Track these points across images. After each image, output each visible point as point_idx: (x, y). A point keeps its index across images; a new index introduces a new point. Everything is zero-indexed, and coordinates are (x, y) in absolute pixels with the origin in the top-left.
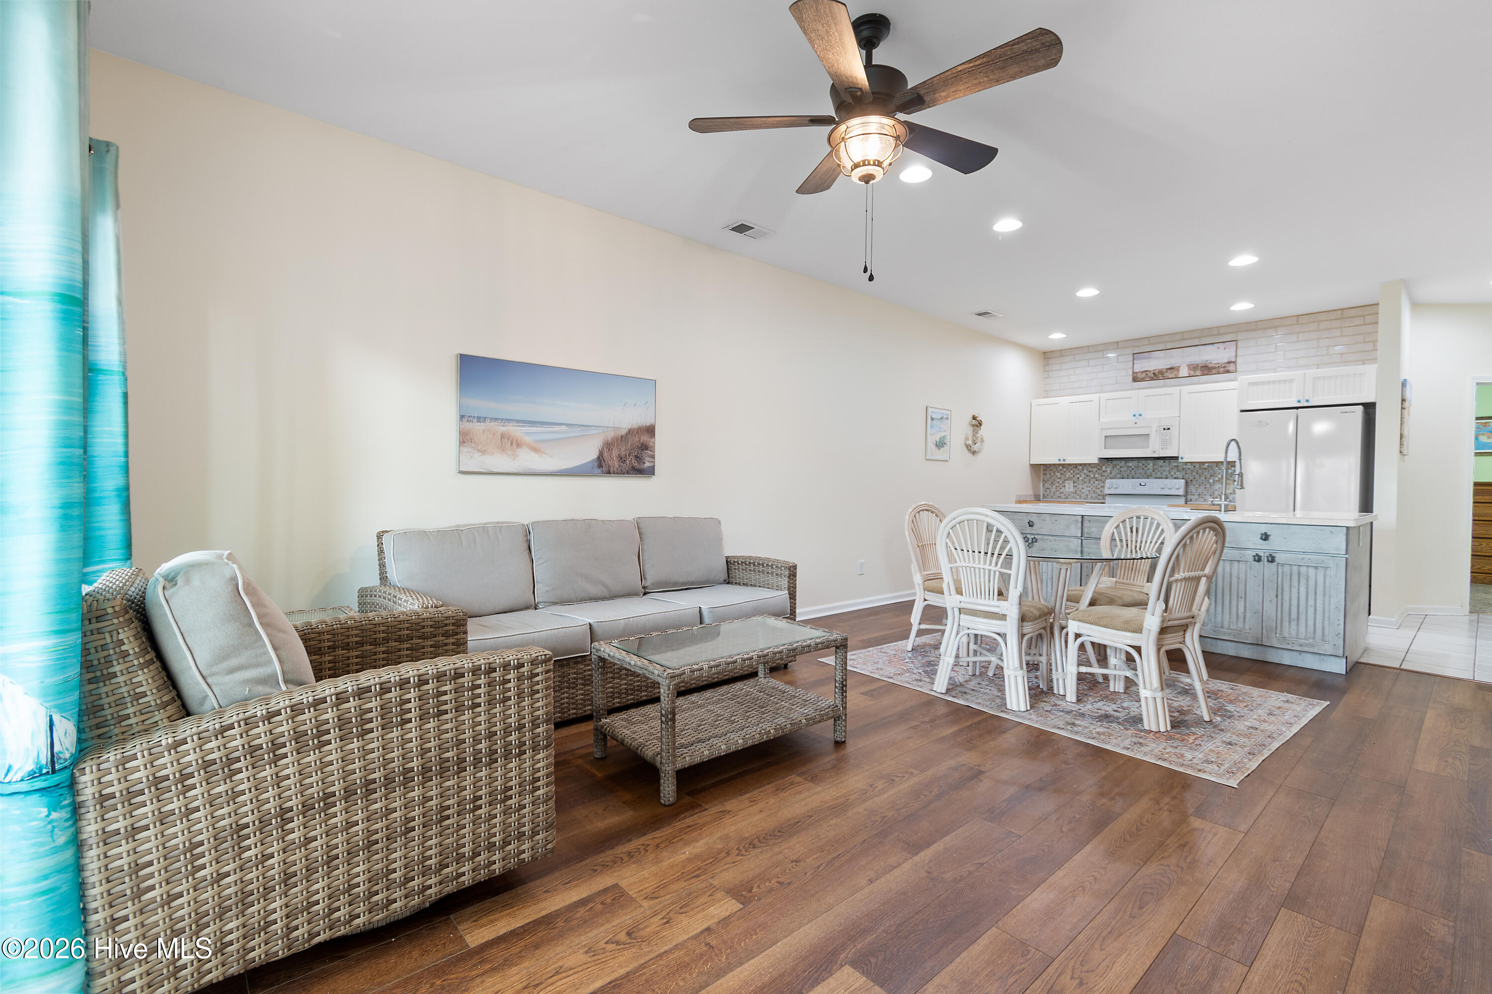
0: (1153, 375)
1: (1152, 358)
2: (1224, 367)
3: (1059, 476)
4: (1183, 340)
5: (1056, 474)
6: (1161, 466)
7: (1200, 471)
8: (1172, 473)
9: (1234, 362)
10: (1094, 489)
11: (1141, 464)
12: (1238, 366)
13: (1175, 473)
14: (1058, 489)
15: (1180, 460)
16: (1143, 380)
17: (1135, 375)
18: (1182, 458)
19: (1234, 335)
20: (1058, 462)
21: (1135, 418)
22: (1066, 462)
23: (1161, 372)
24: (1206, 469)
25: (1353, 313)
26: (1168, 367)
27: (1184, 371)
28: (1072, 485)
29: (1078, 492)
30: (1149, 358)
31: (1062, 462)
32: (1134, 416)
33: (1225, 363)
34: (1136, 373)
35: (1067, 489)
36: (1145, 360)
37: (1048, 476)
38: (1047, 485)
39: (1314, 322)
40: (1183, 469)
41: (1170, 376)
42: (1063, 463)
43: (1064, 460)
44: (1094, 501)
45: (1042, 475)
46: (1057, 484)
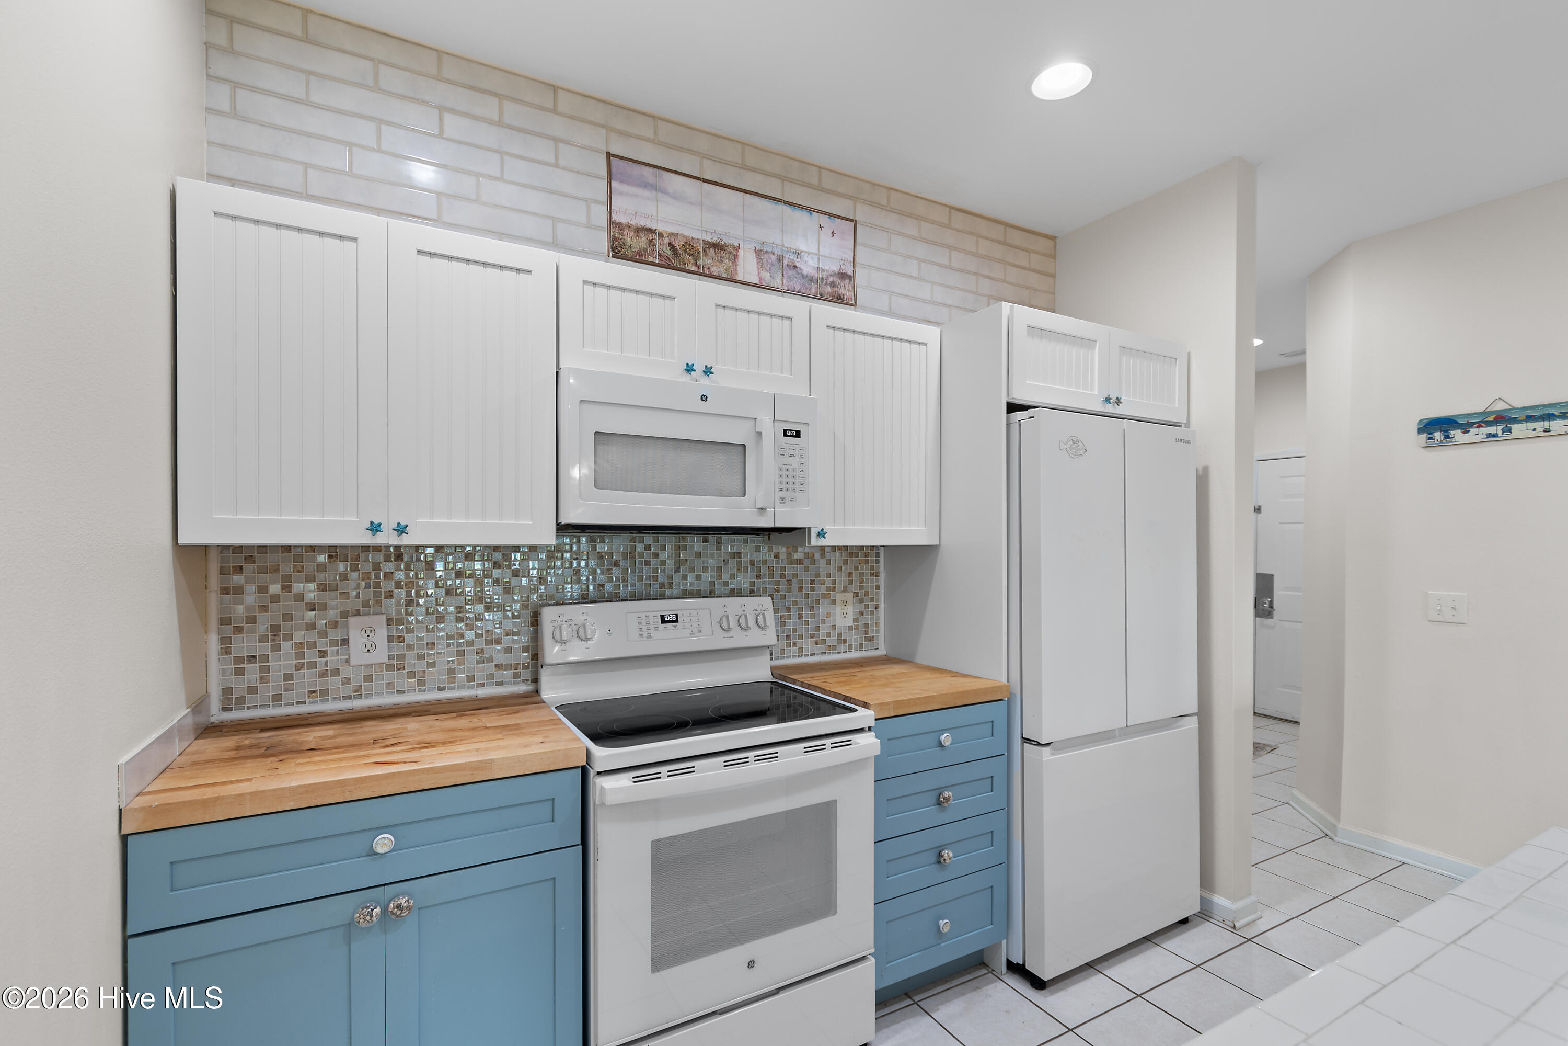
0: (668, 252)
1: (664, 191)
2: (833, 284)
3: (310, 596)
4: (746, 168)
5: (297, 587)
6: (698, 555)
7: (789, 570)
8: (726, 577)
9: (851, 278)
10: (480, 644)
11: (640, 548)
12: (858, 290)
13: (733, 577)
14: (311, 656)
15: (815, 541)
16: (638, 258)
17: (616, 232)
18: (821, 534)
19: (849, 203)
20: (367, 539)
21: (686, 378)
22: (406, 540)
23: (690, 248)
24: (801, 562)
25: (1016, 238)
26: (708, 238)
27: (748, 267)
28: (382, 633)
29: (411, 659)
30: (653, 187)
31: (386, 538)
32: (689, 369)
33: (834, 274)
34: (620, 226)
35: (358, 654)
36: (646, 193)
37: (250, 597)
38: (244, 645)
39: (971, 234)
40: (752, 563)
41: (715, 270)
42: (394, 540)
43: (401, 530)
44: (482, 692)
45: (213, 598)
46: (298, 636)
